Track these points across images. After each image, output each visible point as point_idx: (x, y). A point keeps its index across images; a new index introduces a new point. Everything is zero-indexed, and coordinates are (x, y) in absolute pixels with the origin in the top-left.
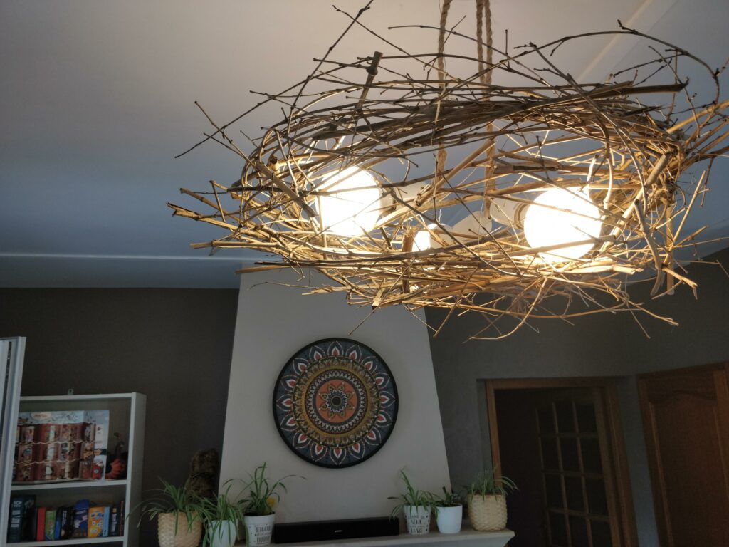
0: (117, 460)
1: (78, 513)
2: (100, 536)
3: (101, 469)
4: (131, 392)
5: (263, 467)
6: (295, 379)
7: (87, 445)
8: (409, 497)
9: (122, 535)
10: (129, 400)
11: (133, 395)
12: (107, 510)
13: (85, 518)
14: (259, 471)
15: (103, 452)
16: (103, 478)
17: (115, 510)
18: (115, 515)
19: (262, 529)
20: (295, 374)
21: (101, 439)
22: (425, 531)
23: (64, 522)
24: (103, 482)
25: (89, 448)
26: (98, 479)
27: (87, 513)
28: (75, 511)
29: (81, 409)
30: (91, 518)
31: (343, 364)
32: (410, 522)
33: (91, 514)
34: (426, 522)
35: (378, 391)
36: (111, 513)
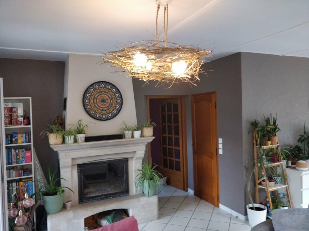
0: (26, 120)
1: (14, 136)
2: (23, 143)
3: (21, 122)
4: (29, 97)
5: (81, 120)
6: (90, 94)
8: (126, 129)
9: (31, 142)
10: (29, 99)
12: (24, 135)
13: (16, 138)
14: (80, 122)
15: (22, 116)
19: (82, 138)
20: (89, 92)
21: (20, 112)
22: (130, 137)
23: (9, 139)
24: (22, 126)
25: (15, 115)
26: (20, 125)
27: (17, 136)
30: (18, 138)
31: (105, 90)
32: (126, 135)
33: (18, 136)
34: (130, 135)
35: (117, 98)
36: (26, 136)
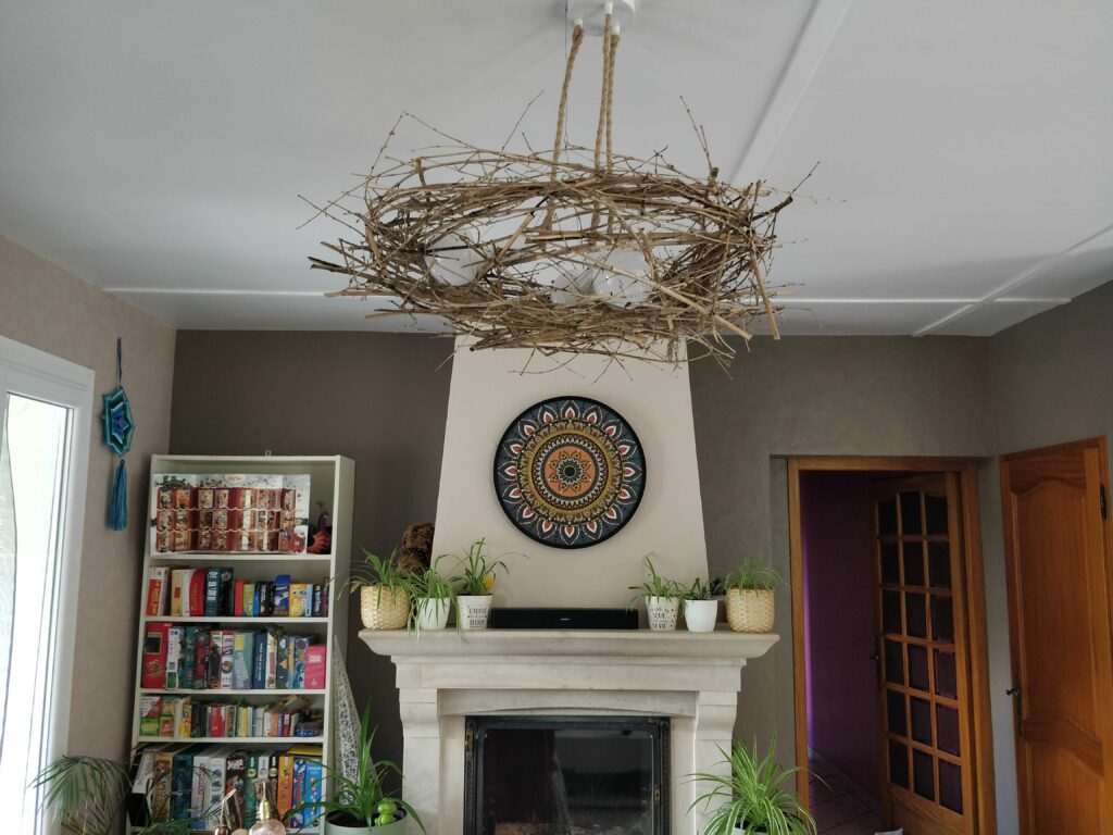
0: (319, 534)
1: (278, 589)
2: (303, 615)
3: (302, 540)
4: (334, 455)
5: (480, 543)
6: (521, 444)
7: (287, 514)
8: (652, 586)
9: (327, 616)
10: (332, 464)
11: (337, 459)
12: (309, 587)
13: (285, 595)
14: (475, 550)
15: (304, 522)
16: (305, 552)
17: (318, 588)
18: (318, 594)
19: (476, 611)
20: (520, 438)
21: (302, 509)
22: (668, 627)
23: (263, 598)
24: (304, 556)
25: (288, 517)
26: (299, 551)
27: (288, 590)
28: (275, 587)
29: (280, 473)
30: (292, 596)
31: (579, 428)
32: (651, 615)
33: (292, 591)
34: (671, 617)
35: (621, 462)
36: (314, 591)
